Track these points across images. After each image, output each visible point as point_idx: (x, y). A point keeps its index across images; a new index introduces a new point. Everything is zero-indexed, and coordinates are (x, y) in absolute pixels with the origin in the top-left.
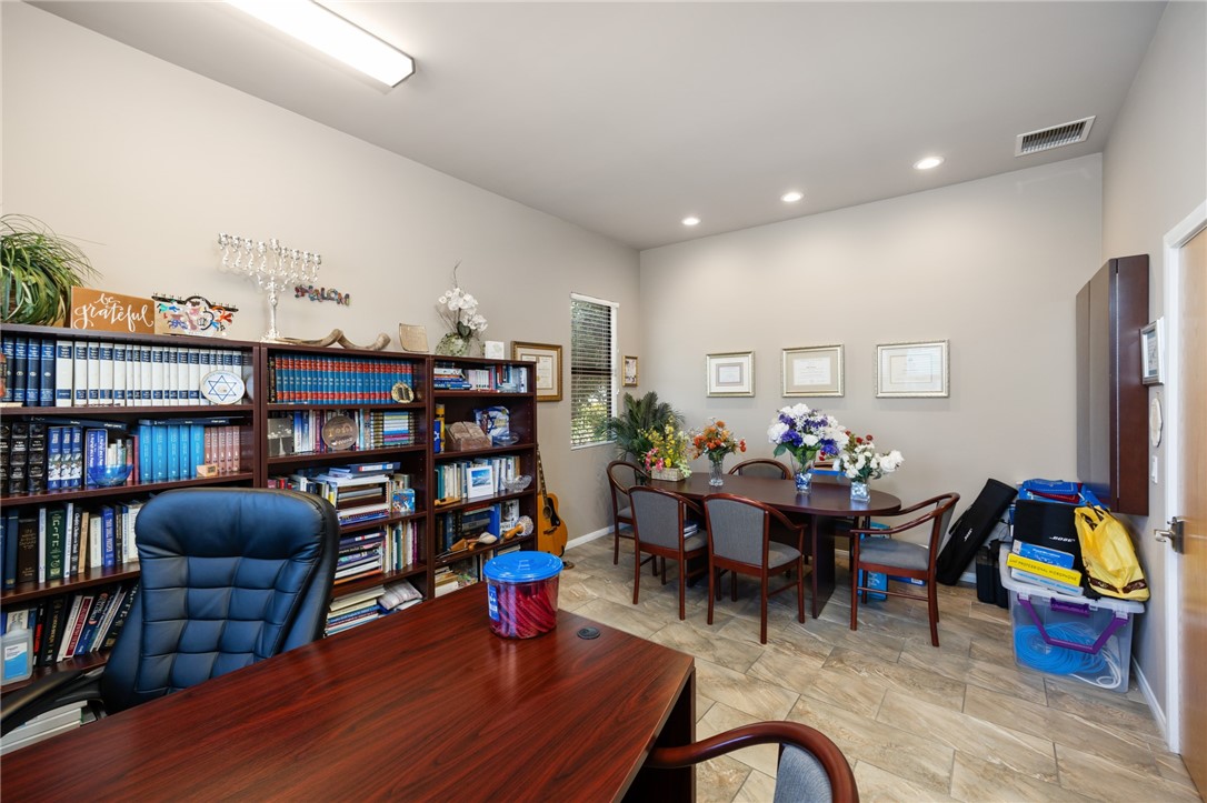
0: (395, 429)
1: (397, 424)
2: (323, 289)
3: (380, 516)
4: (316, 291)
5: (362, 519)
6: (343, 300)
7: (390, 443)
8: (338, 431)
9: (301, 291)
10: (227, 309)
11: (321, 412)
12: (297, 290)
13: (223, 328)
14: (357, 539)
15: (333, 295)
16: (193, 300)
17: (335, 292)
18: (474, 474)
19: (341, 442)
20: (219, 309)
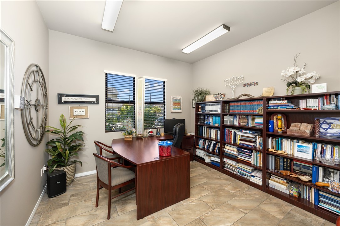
0: (259, 122)
1: (259, 120)
2: (250, 83)
3: (250, 146)
4: (249, 84)
5: (245, 145)
6: (256, 84)
7: (257, 126)
8: (243, 120)
9: (245, 85)
10: (224, 94)
11: (240, 115)
12: (244, 85)
13: (223, 98)
14: (242, 150)
15: (253, 84)
16: (218, 94)
17: (254, 83)
18: (299, 146)
19: (243, 123)
20: (223, 95)
